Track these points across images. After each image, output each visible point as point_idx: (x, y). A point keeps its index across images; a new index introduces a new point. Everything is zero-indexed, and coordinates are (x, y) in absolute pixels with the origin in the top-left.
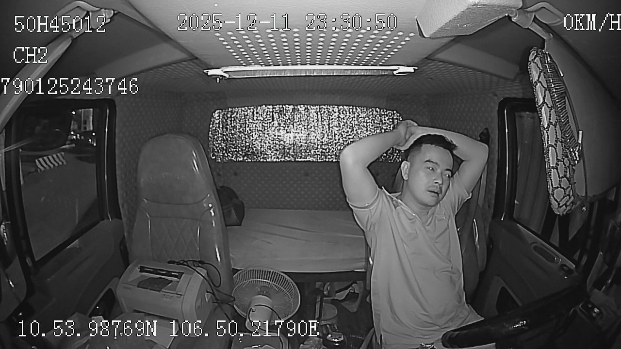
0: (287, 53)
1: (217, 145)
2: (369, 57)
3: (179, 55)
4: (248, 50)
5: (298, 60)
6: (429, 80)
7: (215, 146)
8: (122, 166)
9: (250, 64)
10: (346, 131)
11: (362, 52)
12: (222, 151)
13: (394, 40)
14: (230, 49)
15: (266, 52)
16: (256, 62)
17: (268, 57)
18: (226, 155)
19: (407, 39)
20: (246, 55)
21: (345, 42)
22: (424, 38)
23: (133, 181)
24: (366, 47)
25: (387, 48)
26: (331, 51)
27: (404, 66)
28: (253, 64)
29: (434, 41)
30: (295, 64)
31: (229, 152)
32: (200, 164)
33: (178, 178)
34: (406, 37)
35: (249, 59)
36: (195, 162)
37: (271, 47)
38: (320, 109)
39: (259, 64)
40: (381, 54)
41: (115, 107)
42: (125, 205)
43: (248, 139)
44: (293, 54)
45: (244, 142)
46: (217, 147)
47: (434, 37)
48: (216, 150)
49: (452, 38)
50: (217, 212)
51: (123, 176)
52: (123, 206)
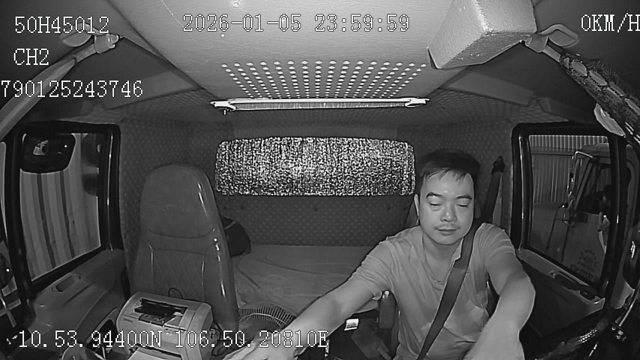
0: (295, 86)
1: (223, 178)
2: (380, 89)
3: (185, 85)
4: (255, 82)
5: (307, 93)
6: (442, 109)
7: (221, 178)
8: (126, 194)
9: (258, 97)
10: (356, 164)
11: (373, 84)
12: (229, 184)
13: (405, 72)
14: (237, 81)
15: (274, 85)
16: (264, 95)
17: (275, 89)
18: (232, 187)
19: (419, 70)
20: (253, 87)
21: (355, 74)
22: (436, 70)
23: (136, 210)
24: (376, 79)
25: (398, 80)
26: (340, 84)
27: (416, 97)
28: (261, 96)
29: (446, 72)
30: (304, 97)
31: (236, 185)
32: (206, 196)
33: (183, 210)
34: (418, 68)
35: (257, 91)
36: (200, 194)
37: (279, 80)
38: (329, 141)
39: (267, 97)
40: (392, 86)
41: (120, 133)
42: (128, 236)
43: (255, 173)
44: (301, 87)
45: (251, 175)
46: (223, 180)
47: (446, 68)
48: (222, 183)
49: (464, 68)
50: (223, 247)
51: (126, 205)
52: (125, 236)
